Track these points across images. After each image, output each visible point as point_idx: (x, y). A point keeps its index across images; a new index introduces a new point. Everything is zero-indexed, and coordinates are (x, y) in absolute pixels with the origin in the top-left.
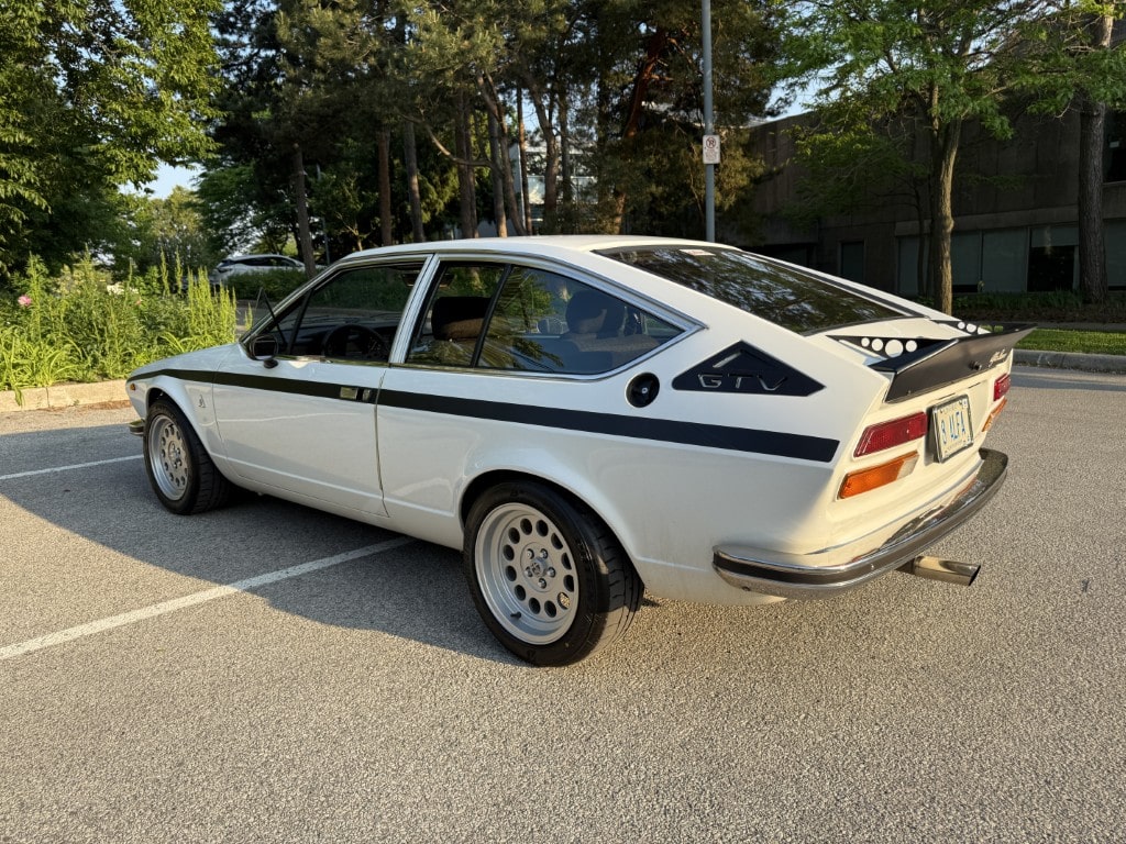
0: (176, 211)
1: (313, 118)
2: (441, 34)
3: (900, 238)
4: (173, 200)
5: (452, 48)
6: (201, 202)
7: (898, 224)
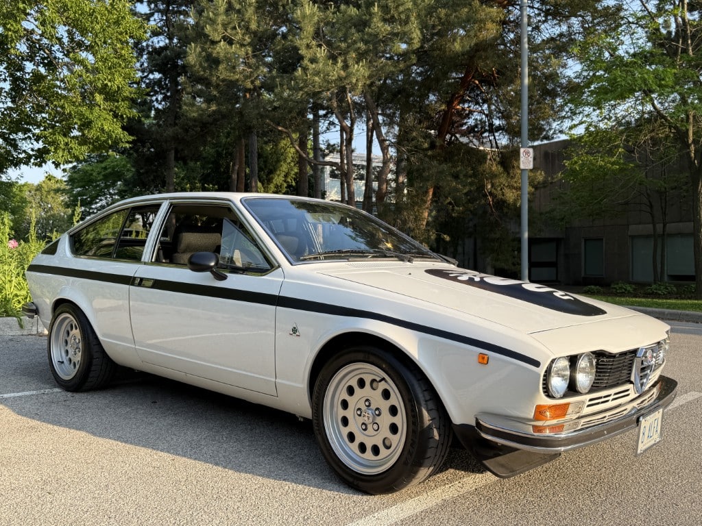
0: (45, 193)
1: (197, 124)
2: (325, 64)
3: (633, 237)
4: (43, 185)
5: (334, 75)
6: (68, 187)
7: (631, 227)
